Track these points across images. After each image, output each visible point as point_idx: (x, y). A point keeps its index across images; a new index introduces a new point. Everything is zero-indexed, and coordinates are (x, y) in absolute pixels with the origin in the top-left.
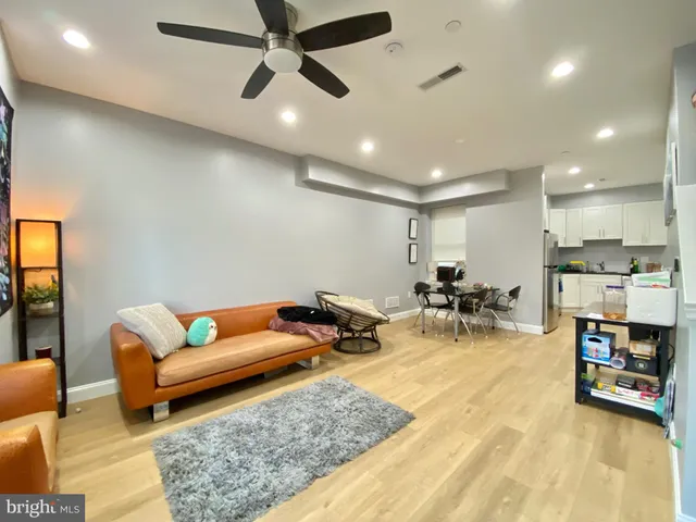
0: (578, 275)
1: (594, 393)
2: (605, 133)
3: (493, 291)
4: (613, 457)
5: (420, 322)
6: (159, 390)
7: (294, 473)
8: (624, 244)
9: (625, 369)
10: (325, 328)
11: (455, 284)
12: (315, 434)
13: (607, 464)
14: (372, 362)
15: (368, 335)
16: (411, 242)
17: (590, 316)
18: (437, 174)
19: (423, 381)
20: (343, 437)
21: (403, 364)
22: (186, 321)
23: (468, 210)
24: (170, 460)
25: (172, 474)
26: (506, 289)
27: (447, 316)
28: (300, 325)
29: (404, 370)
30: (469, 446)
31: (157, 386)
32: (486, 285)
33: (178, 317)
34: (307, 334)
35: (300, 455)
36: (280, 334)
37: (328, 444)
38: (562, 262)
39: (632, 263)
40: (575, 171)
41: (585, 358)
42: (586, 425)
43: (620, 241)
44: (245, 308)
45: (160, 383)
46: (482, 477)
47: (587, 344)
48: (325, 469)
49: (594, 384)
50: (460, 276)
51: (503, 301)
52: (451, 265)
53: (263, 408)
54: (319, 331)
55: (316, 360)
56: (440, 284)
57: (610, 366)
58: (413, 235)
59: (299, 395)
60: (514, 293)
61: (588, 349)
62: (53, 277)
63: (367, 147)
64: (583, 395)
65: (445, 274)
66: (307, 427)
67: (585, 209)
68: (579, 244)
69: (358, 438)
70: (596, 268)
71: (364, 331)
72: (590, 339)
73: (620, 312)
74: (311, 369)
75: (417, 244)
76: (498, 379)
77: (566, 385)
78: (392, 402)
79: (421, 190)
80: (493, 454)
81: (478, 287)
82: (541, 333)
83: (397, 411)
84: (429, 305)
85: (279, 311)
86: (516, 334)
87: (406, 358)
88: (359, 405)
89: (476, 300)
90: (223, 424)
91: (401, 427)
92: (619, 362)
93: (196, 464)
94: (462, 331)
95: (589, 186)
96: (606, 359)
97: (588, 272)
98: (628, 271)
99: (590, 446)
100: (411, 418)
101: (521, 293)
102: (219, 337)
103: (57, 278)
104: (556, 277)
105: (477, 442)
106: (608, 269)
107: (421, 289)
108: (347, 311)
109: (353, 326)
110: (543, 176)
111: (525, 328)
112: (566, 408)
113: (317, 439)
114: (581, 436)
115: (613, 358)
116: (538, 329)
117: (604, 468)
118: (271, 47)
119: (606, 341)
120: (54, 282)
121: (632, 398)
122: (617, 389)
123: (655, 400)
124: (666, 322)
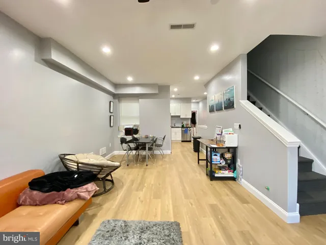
1: (216, 175)
9: (225, 164)
16: (111, 114)
18: (130, 79)
23: (140, 100)
40: (176, 89)
43: (180, 116)
47: (213, 157)
49: (215, 172)
50: (137, 132)
52: (131, 127)
54: (87, 191)
57: (221, 164)
58: (111, 110)
61: (214, 159)
65: (129, 131)
70: (173, 125)
71: (105, 176)
72: (214, 155)
79: (116, 86)
84: (131, 150)
92: (223, 162)
95: (173, 96)
96: (219, 162)
98: (181, 126)
106: (176, 126)
107: (123, 141)
109: (100, 176)
110: (170, 90)
119: (219, 155)
121: (227, 173)
122: (222, 171)
123: (233, 173)
124: (236, 146)
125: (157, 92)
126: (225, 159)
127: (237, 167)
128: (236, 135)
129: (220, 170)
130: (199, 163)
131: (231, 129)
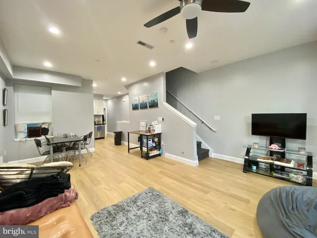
1: (150, 155)
16: (5, 108)
41: (148, 146)
58: (5, 102)
72: (149, 141)
79: (14, 68)
82: (94, 150)
121: (156, 152)
122: (153, 152)
123: (159, 151)
124: (160, 132)
125: (79, 85)
126: (155, 143)
127: (162, 146)
128: (160, 125)
129: (152, 151)
130: (129, 152)
131: (156, 122)
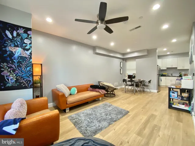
0: (165, 77)
1: (173, 106)
2: (174, 41)
3: (144, 81)
4: (179, 120)
5: (124, 89)
6: (67, 105)
7: (105, 124)
8: (178, 69)
9: (181, 100)
10: (103, 91)
11: (133, 79)
12: (106, 115)
13: (178, 121)
14: (115, 99)
15: (112, 93)
17: (172, 87)
18: (128, 50)
19: (129, 104)
20: (113, 116)
21: (122, 100)
22: (70, 88)
23: (137, 60)
24: (74, 121)
25: (76, 124)
26: (147, 80)
27: (132, 88)
28: (97, 90)
29: (123, 101)
30: (144, 118)
31: (67, 104)
32: (142, 80)
33: (68, 87)
34: (99, 92)
35: (105, 120)
36: (91, 92)
37: (111, 117)
38: (162, 73)
39: (180, 74)
40: (165, 49)
41: (171, 97)
42: (172, 113)
43: (177, 68)
44: (80, 86)
45: (68, 103)
46: (149, 124)
48: (112, 123)
49: (173, 104)
50: (134, 77)
51: (147, 84)
52: (132, 74)
53: (91, 110)
54: (102, 91)
55: (100, 98)
56: (129, 80)
57: (177, 99)
58: (121, 66)
59: (99, 107)
60: (150, 82)
61: (172, 95)
62: (39, 78)
63: (112, 44)
64: (170, 106)
65: (130, 77)
66: (104, 114)
67: (167, 59)
68: (165, 69)
69: (117, 116)
70: (170, 75)
71: (111, 91)
72: (172, 93)
73: (179, 86)
74: (99, 101)
75: (122, 69)
76: (148, 103)
77: (165, 104)
78: (123, 108)
79: (123, 54)
80: (151, 120)
81: (139, 80)
82: (156, 92)
83: (125, 110)
84: (127, 85)
85: (90, 86)
86: (150, 92)
87: (122, 99)
88: (115, 109)
89: (140, 84)
90: (83, 113)
91: (127, 114)
92: (179, 98)
93: (80, 122)
94: (136, 91)
95: (168, 53)
96: (176, 98)
97: (168, 76)
98: (179, 76)
99: (173, 118)
100: (129, 112)
101: (151, 81)
102: (78, 92)
103: (40, 78)
104: (160, 77)
105: (146, 117)
106: (173, 75)
107: (124, 81)
108: (108, 86)
109: (109, 90)
110: (157, 51)
111: (152, 91)
112: (166, 110)
113: (107, 116)
114: (171, 116)
115: (178, 97)
116: (156, 91)
117: (177, 122)
118: (99, 24)
119: (176, 93)
120: (39, 79)
122: (179, 105)
123: (189, 107)
124: (191, 88)
126: (182, 97)
